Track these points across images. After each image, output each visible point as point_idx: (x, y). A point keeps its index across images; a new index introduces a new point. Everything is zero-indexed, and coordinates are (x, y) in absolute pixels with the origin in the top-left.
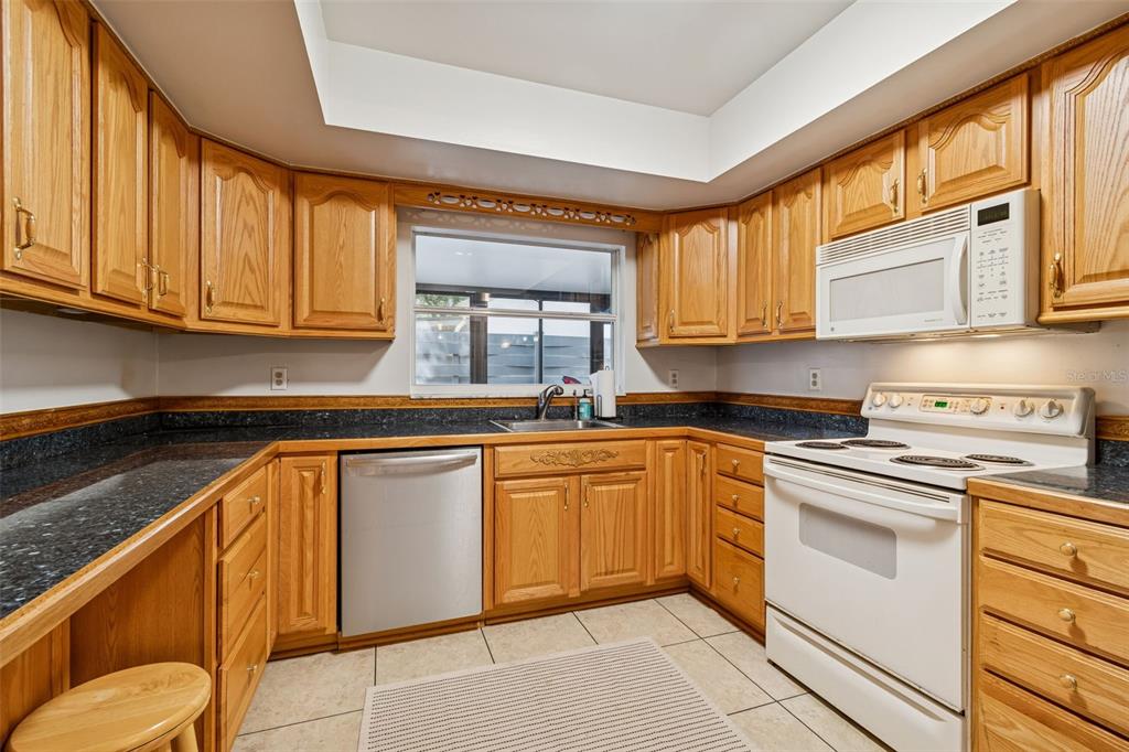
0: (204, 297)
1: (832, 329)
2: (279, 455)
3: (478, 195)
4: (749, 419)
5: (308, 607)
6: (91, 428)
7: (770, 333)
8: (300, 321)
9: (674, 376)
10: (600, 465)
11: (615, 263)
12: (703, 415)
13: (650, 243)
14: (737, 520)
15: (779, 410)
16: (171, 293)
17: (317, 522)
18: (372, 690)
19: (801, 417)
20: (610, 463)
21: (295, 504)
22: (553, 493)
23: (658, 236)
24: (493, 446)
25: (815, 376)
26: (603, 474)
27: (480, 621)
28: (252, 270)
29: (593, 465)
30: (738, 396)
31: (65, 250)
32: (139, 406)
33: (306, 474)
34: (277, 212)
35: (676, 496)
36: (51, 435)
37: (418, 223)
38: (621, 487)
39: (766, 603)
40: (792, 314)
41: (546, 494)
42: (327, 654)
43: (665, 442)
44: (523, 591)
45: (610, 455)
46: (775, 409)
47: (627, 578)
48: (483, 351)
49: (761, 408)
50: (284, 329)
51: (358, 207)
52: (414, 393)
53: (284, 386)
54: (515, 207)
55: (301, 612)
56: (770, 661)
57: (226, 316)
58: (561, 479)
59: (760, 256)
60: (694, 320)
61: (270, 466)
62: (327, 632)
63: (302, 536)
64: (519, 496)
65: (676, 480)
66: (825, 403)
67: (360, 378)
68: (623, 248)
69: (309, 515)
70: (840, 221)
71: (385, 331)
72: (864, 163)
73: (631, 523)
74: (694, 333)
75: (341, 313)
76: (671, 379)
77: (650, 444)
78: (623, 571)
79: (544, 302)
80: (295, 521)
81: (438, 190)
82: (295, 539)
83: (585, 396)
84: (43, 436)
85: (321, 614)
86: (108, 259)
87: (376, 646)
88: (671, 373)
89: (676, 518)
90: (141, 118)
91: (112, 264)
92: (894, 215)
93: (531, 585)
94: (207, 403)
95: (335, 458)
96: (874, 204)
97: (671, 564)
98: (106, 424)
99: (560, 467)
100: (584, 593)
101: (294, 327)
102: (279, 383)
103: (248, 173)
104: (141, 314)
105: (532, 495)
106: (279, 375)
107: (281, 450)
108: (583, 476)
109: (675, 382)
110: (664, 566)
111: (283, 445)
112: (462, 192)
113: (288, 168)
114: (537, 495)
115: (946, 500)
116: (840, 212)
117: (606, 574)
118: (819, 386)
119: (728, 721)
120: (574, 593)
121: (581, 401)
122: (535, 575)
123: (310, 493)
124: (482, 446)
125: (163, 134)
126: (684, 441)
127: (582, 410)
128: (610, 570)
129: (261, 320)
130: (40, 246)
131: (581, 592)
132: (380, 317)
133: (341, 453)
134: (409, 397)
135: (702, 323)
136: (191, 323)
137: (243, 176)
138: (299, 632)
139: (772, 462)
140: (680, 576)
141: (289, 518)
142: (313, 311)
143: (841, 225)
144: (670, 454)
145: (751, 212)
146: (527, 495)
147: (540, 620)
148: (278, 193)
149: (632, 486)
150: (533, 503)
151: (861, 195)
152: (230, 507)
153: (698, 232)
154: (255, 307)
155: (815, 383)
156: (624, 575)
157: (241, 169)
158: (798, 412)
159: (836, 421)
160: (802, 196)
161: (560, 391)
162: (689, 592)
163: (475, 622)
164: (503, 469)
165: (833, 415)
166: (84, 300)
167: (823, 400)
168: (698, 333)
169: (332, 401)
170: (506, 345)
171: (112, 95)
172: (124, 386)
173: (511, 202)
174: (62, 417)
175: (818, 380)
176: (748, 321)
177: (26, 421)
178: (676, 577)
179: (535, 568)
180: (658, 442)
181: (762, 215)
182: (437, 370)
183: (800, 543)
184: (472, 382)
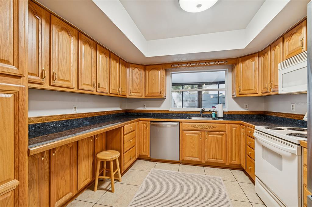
0: (130, 92)
1: (283, 90)
2: (140, 121)
3: (182, 63)
4: (273, 120)
5: (145, 151)
6: (115, 114)
7: (270, 92)
8: (146, 95)
9: (246, 106)
10: (211, 129)
11: (226, 74)
12: (258, 118)
13: (234, 67)
14: (251, 150)
15: (282, 117)
16: (123, 91)
17: (146, 134)
18: (153, 169)
19: (288, 120)
20: (214, 129)
21: (143, 130)
22: (197, 135)
23: (236, 65)
24: (182, 122)
25: (293, 106)
26: (211, 132)
27: (180, 163)
28: (138, 86)
29: (208, 129)
30: (270, 112)
31: (105, 87)
32: (123, 111)
33: (144, 125)
34: (142, 74)
35: (237, 141)
36: (109, 115)
37: (172, 71)
38: (217, 136)
39: (255, 176)
40: (275, 86)
41: (195, 135)
42: (148, 161)
43: (232, 125)
44: (189, 158)
45: (213, 127)
46: (280, 117)
47: (219, 161)
48: (201, 99)
49: (276, 117)
50: (144, 97)
51: (157, 71)
52: (171, 110)
53: (146, 108)
54: (191, 65)
55: (144, 152)
56: (256, 194)
57: (134, 95)
58: (199, 132)
59: (267, 68)
60: (247, 89)
61: (137, 123)
62: (148, 157)
63: (144, 137)
64: (188, 135)
65: (236, 136)
66: (296, 116)
67: (159, 106)
68: (228, 69)
69: (145, 133)
70: (287, 54)
71: (162, 96)
72: (294, 33)
73: (221, 146)
74: (247, 93)
75: (153, 93)
76: (245, 107)
77: (227, 125)
78: (218, 159)
79: (219, 85)
80: (142, 134)
81: (173, 64)
82: (142, 137)
83: (214, 111)
84: (108, 115)
85: (147, 152)
86: (112, 87)
87: (157, 162)
88: (245, 105)
89: (237, 147)
90: (118, 64)
91: (113, 88)
92: (302, 50)
93: (191, 157)
94: (134, 111)
95: (149, 122)
96: (297, 47)
97: (235, 160)
98: (117, 114)
99: (199, 129)
100: (206, 162)
101: (145, 96)
102: (145, 107)
103: (137, 68)
104: (118, 96)
105: (191, 135)
106: (145, 106)
107: (140, 120)
108: (206, 132)
109: (247, 108)
110: (232, 160)
111: (141, 119)
112: (178, 63)
113: (144, 65)
114: (193, 135)
115: (293, 147)
116: (287, 51)
117: (213, 159)
118: (294, 110)
119: (230, 201)
120: (203, 162)
121: (213, 112)
122: (192, 155)
123: (145, 129)
124: (179, 122)
125: (122, 65)
126: (240, 125)
127: (213, 115)
128: (214, 158)
129: (139, 95)
130: (101, 88)
131: (205, 162)
132: (161, 94)
133: (151, 121)
134: (169, 110)
135: (250, 90)
136: (128, 97)
137: (136, 69)
138: (143, 155)
139: (256, 132)
140: (238, 165)
141: (141, 133)
142: (148, 93)
143: (288, 55)
144: (235, 129)
145: (264, 54)
146: (190, 135)
147: (194, 166)
148: (142, 70)
149: (221, 136)
150: (192, 137)
151: (293, 45)
152: (125, 128)
153: (248, 62)
154: (138, 93)
155: (293, 109)
156: (218, 160)
157: (136, 68)
158: (287, 118)
159: (299, 122)
160: (277, 47)
161: (203, 110)
162: (242, 171)
163: (178, 163)
164: (184, 128)
165: (298, 120)
166: (108, 94)
167: (295, 115)
168: (248, 93)
169: (154, 111)
170: (212, 97)
171: (113, 62)
172: (121, 108)
173: (190, 64)
174: (111, 112)
175: (294, 107)
176: (264, 88)
177: (105, 112)
178: (237, 165)
179: (192, 153)
180: (230, 125)
181: (267, 54)
182: (189, 104)
183: (262, 158)
184: (198, 107)
